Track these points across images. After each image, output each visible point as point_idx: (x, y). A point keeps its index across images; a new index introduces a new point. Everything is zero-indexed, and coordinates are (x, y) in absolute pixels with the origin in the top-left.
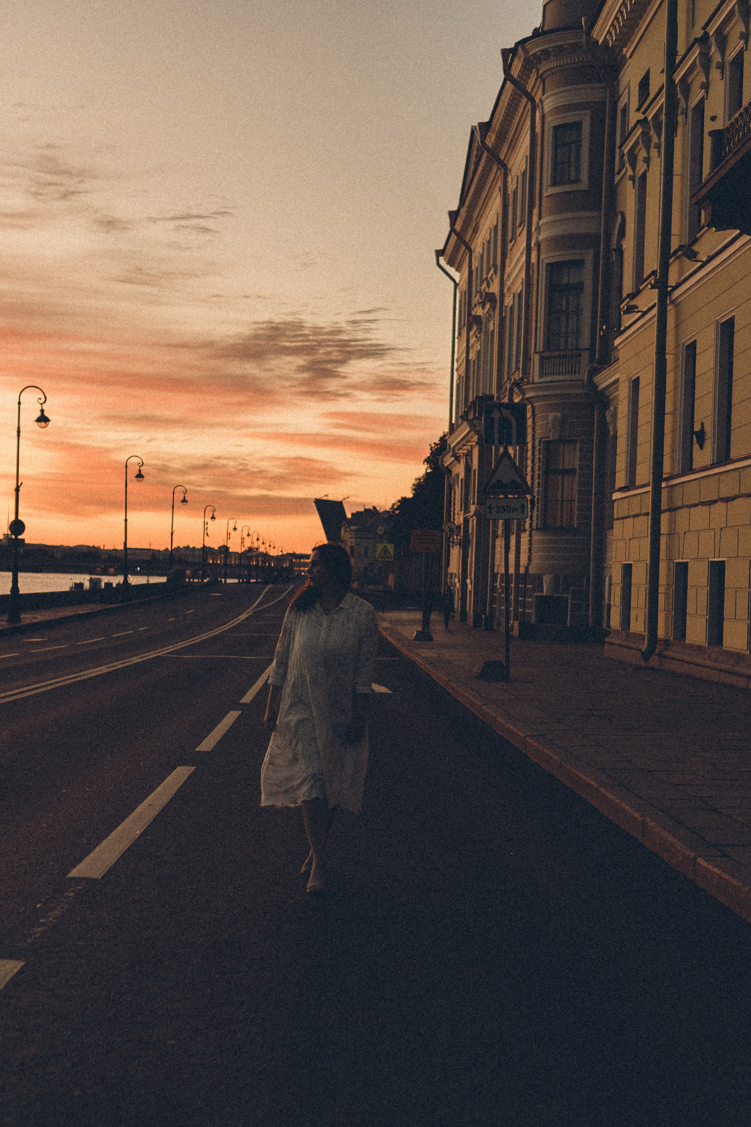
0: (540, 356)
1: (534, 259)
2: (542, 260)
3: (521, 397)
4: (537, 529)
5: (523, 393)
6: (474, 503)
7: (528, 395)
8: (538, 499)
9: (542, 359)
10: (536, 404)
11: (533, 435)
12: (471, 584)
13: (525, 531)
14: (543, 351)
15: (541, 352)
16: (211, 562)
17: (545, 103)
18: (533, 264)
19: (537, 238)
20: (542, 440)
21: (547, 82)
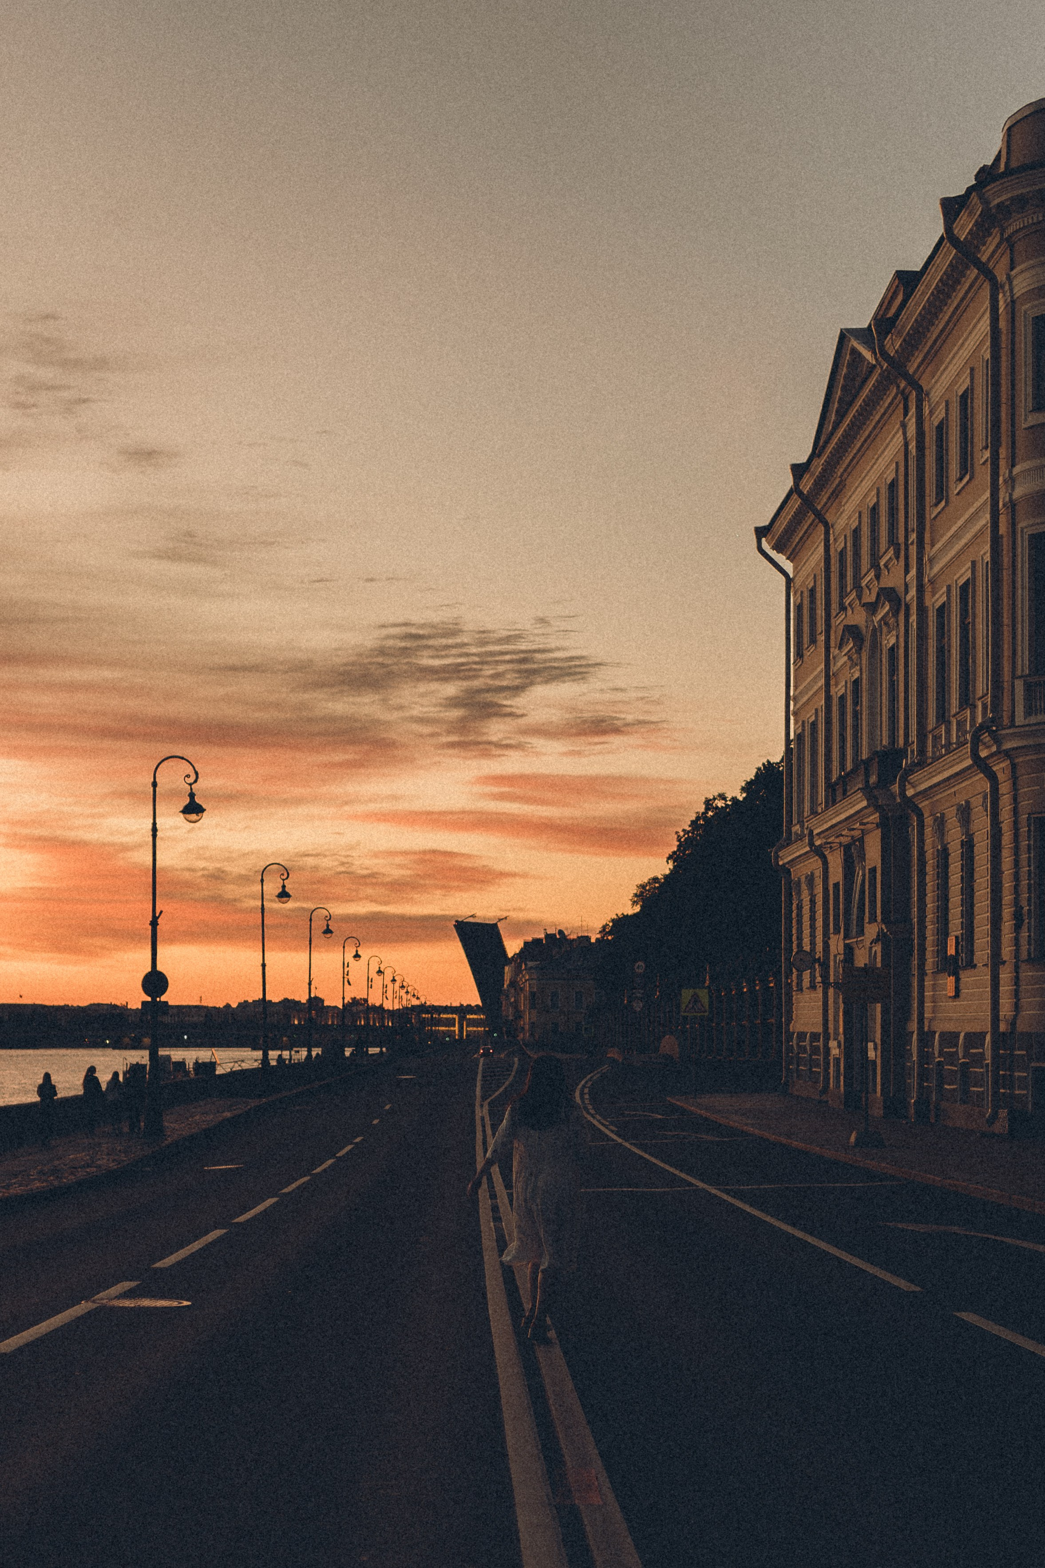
0: (1024, 681)
1: (1003, 529)
2: (1022, 529)
3: (994, 749)
4: (1030, 960)
5: (998, 741)
6: (873, 919)
7: (1008, 745)
8: (1029, 910)
9: (1028, 688)
10: (1017, 761)
11: (1015, 811)
12: (875, 1049)
13: (1004, 963)
14: (1029, 675)
15: (1027, 676)
16: (296, 1022)
17: (1015, 283)
18: (1002, 536)
19: (1011, 495)
20: (1033, 816)
21: (1019, 247)
